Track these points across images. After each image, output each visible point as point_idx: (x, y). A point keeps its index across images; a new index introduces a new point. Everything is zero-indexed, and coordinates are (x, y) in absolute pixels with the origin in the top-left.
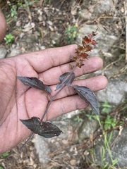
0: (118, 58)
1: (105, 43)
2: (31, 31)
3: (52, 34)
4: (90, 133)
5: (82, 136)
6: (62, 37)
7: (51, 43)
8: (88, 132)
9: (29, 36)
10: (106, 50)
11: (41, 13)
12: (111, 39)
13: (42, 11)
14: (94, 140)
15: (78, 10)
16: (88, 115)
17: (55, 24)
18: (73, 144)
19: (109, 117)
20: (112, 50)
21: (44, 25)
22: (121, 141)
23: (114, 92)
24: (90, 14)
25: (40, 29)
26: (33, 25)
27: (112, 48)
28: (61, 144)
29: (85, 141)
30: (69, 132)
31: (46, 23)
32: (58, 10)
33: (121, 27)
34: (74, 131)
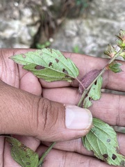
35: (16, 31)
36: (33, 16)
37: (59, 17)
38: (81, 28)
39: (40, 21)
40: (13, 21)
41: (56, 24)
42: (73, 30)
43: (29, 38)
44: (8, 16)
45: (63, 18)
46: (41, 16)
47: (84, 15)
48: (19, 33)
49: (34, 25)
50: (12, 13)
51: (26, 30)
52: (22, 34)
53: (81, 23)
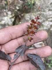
7: (15, 8)
16: (48, 64)
35: (6, 21)
36: (12, 14)
37: (22, 13)
38: (31, 16)
39: (15, 16)
40: (4, 17)
41: (21, 16)
42: (28, 18)
43: (11, 23)
44: (2, 15)
45: (24, 13)
46: (15, 14)
47: (32, 11)
48: (7, 22)
49: (12, 18)
50: (3, 14)
51: (10, 20)
52: (8, 22)
53: (31, 15)
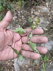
0: (50, 31)
1: (45, 25)
2: (15, 20)
3: (23, 20)
4: (37, 63)
5: (34, 64)
6: (27, 22)
8: (36, 62)
9: (14, 21)
10: (45, 27)
11: (19, 13)
12: (47, 23)
13: (20, 12)
14: (39, 66)
15: (34, 12)
17: (24, 17)
18: (30, 67)
19: (46, 56)
20: (48, 28)
21: (20, 17)
22: (51, 68)
23: (48, 45)
24: (39, 13)
25: (19, 19)
26: (16, 17)
27: (47, 26)
28: (25, 67)
29: (35, 66)
30: (29, 62)
31: (21, 17)
32: (26, 12)
33: (51, 18)
34: (30, 61)
